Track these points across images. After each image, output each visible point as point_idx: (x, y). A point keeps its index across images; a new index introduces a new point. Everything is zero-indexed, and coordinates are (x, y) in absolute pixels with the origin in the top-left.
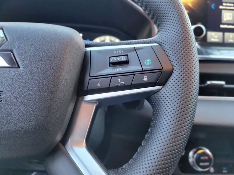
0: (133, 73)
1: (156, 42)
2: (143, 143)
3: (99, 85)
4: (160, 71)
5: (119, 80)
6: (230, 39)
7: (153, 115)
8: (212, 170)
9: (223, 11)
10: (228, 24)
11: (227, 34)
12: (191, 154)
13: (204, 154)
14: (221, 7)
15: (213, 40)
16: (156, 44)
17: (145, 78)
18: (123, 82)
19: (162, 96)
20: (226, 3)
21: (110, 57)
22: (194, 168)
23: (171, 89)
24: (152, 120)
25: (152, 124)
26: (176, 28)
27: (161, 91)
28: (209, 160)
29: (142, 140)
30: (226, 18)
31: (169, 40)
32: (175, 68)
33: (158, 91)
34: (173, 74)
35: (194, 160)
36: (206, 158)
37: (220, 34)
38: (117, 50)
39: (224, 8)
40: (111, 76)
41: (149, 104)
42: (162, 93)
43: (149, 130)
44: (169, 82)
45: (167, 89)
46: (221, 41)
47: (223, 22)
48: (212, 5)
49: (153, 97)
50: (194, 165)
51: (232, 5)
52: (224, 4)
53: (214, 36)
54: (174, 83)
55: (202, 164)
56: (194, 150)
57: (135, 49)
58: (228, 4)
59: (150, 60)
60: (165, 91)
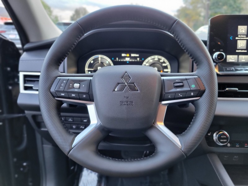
0: (186, 92)
1: (197, 76)
2: (191, 123)
3: (170, 97)
4: (199, 91)
5: (180, 94)
6: (243, 59)
7: (195, 110)
8: (229, 145)
9: (238, 41)
10: (242, 50)
11: (240, 56)
12: (215, 135)
13: (224, 134)
14: (237, 38)
15: (231, 61)
16: (197, 77)
17: (192, 94)
18: (181, 96)
19: (200, 102)
20: (240, 35)
21: (174, 83)
22: (217, 143)
23: (204, 99)
24: (195, 113)
25: (195, 115)
26: (207, 69)
27: (200, 99)
28: (227, 138)
29: (191, 122)
30: (240, 45)
31: (203, 75)
32: (206, 89)
33: (198, 100)
34: (205, 92)
35: (217, 138)
36: (225, 137)
37: (236, 56)
38: (177, 79)
39: (239, 38)
40: (175, 92)
41: (193, 105)
42: (200, 101)
43: (194, 118)
44: (203, 95)
45: (202, 99)
46: (236, 61)
47: (238, 48)
48: (231, 37)
49: (195, 102)
50: (217, 142)
51: (245, 36)
52: (239, 36)
53: (231, 58)
54: (206, 96)
55: (222, 140)
56: (217, 132)
57: (186, 79)
58: (242, 36)
59: (194, 85)
60: (201, 100)
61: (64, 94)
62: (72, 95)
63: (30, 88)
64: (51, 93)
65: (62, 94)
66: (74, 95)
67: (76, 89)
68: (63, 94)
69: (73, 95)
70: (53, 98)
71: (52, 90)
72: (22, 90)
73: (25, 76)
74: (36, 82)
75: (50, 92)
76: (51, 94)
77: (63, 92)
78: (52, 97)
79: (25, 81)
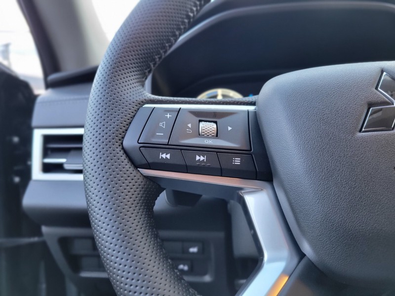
61: (168, 156)
62: (198, 158)
63: (58, 168)
64: (125, 152)
65: (164, 156)
66: (202, 158)
67: (208, 137)
68: (166, 156)
69: (200, 158)
70: (132, 169)
71: (130, 141)
72: (37, 173)
73: (47, 139)
74: (72, 153)
75: (123, 148)
76: (124, 156)
77: (166, 147)
78: (129, 165)
79: (46, 152)
